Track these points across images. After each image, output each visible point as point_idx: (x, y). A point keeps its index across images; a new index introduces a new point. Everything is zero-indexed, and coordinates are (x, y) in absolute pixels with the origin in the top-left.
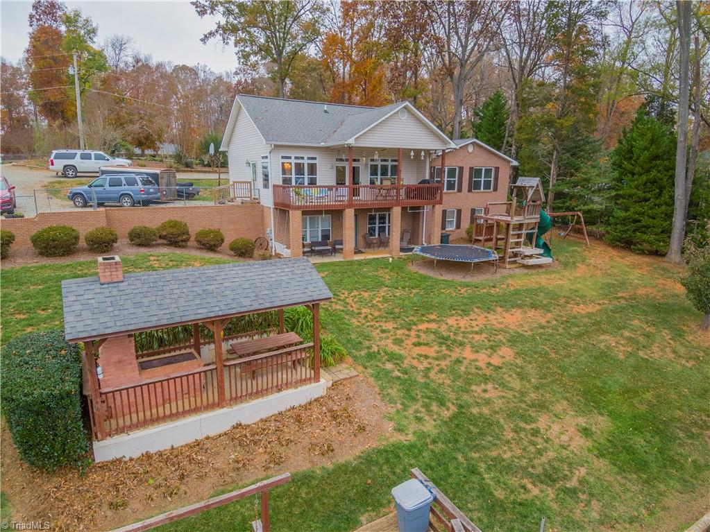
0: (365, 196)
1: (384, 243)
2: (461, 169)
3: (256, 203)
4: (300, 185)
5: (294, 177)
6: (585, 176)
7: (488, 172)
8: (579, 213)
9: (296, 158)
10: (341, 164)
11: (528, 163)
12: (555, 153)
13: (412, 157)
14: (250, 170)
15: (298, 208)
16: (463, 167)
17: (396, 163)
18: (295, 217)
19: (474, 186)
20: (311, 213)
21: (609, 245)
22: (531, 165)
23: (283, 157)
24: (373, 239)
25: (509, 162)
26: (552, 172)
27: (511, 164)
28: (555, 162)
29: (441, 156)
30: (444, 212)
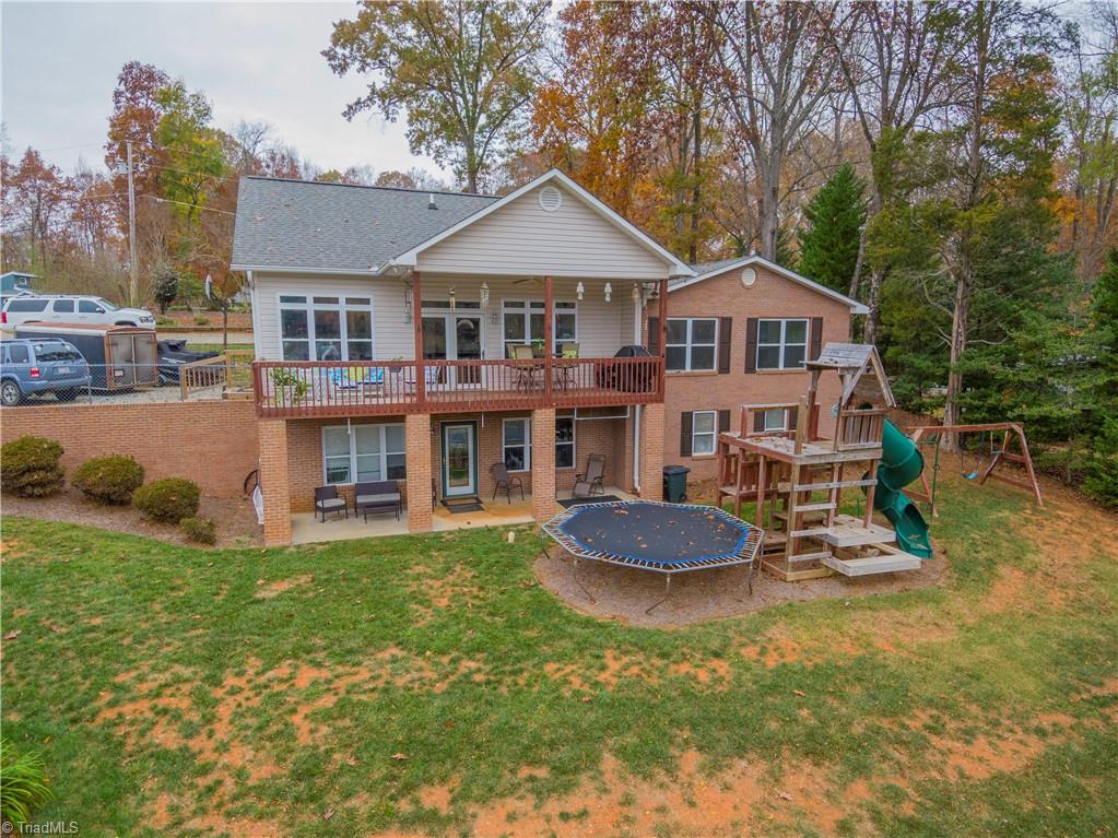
2: (727, 323)
4: (331, 359)
5: (312, 341)
6: (1031, 339)
7: (796, 329)
8: (1015, 426)
9: (317, 300)
11: (900, 309)
12: (961, 286)
13: (608, 299)
15: (278, 414)
16: (730, 319)
17: (541, 311)
18: (272, 435)
19: (760, 359)
21: (1095, 504)
22: (903, 313)
23: (285, 299)
24: (516, 476)
25: (848, 307)
26: (955, 327)
27: (852, 311)
28: (961, 307)
29: (659, 294)
30: (687, 418)
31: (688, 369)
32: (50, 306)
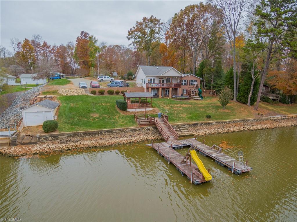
0: (165, 86)
1: (168, 96)
2: (187, 80)
3: (142, 87)
4: (151, 83)
5: (150, 82)
8: (214, 90)
9: (151, 78)
10: (160, 79)
12: (213, 76)
14: (142, 80)
15: (151, 88)
18: (150, 89)
19: (191, 84)
20: (153, 89)
23: (148, 78)
24: (166, 95)
25: (200, 79)
26: (212, 81)
28: (212, 79)
29: (181, 78)
30: (183, 90)
31: (183, 85)
32: (104, 77)
